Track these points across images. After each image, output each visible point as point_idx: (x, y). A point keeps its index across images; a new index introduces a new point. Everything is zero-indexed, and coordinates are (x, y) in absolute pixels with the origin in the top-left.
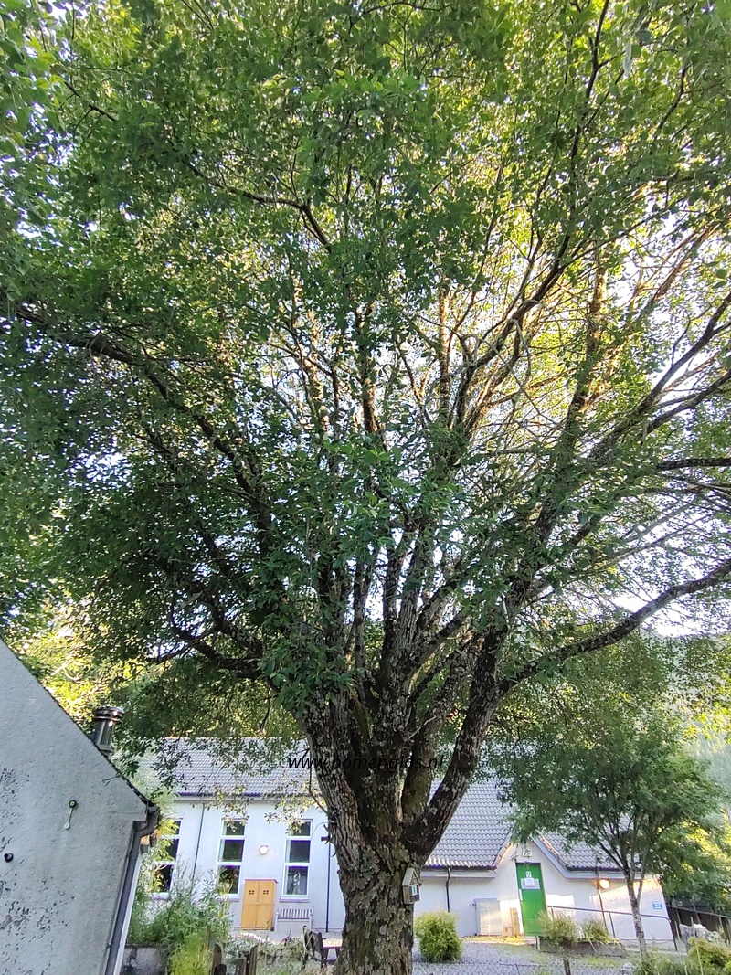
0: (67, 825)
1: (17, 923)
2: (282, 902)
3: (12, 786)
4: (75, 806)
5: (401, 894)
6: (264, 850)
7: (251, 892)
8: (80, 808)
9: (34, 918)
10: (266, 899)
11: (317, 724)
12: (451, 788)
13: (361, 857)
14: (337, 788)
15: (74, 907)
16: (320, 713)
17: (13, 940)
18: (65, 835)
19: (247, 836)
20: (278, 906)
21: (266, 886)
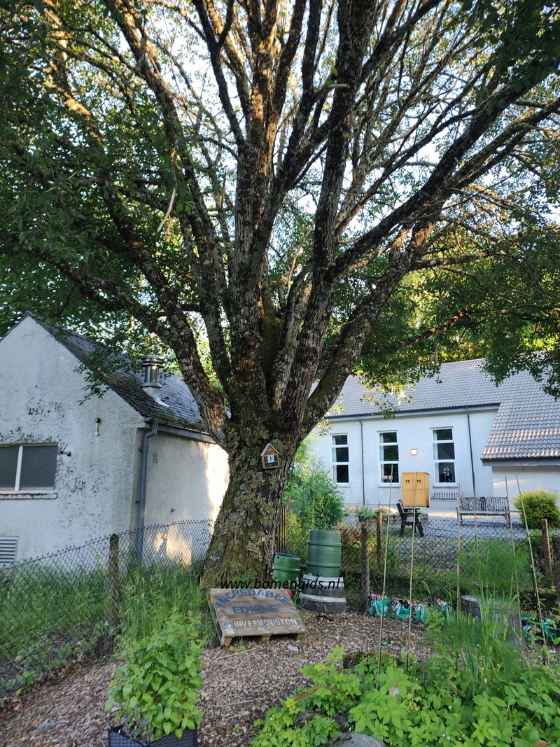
0: (96, 433)
3: (62, 413)
4: (99, 421)
6: (414, 452)
7: (408, 481)
8: (103, 423)
9: (89, 486)
10: (420, 486)
11: (177, 342)
12: (293, 378)
13: (227, 438)
14: (198, 389)
15: (109, 481)
16: (179, 333)
17: (81, 498)
18: (97, 439)
19: (400, 443)
20: (432, 491)
21: (419, 478)
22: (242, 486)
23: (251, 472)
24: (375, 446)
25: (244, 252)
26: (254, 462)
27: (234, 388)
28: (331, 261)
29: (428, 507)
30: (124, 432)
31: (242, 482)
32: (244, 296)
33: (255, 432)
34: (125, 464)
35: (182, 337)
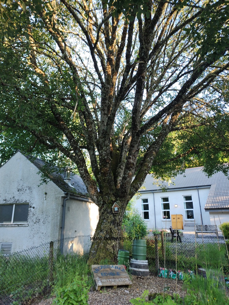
0: (45, 199)
1: (38, 222)
2: (185, 221)
3: (31, 190)
4: (46, 194)
5: (112, 210)
6: (176, 206)
7: (174, 218)
8: (48, 194)
9: (41, 221)
10: (179, 220)
11: (78, 161)
12: (125, 175)
13: (98, 200)
14: (86, 180)
15: (50, 219)
16: (79, 157)
17: (38, 226)
18: (45, 201)
19: (170, 202)
20: (184, 223)
21: (179, 217)
22: (104, 221)
23: (108, 215)
24: (160, 204)
25: (104, 125)
26: (109, 210)
27: (101, 179)
28: (139, 128)
29: (183, 229)
30: (56, 198)
31: (104, 219)
32: (104, 142)
33: (109, 198)
34: (56, 212)
35: (80, 159)
